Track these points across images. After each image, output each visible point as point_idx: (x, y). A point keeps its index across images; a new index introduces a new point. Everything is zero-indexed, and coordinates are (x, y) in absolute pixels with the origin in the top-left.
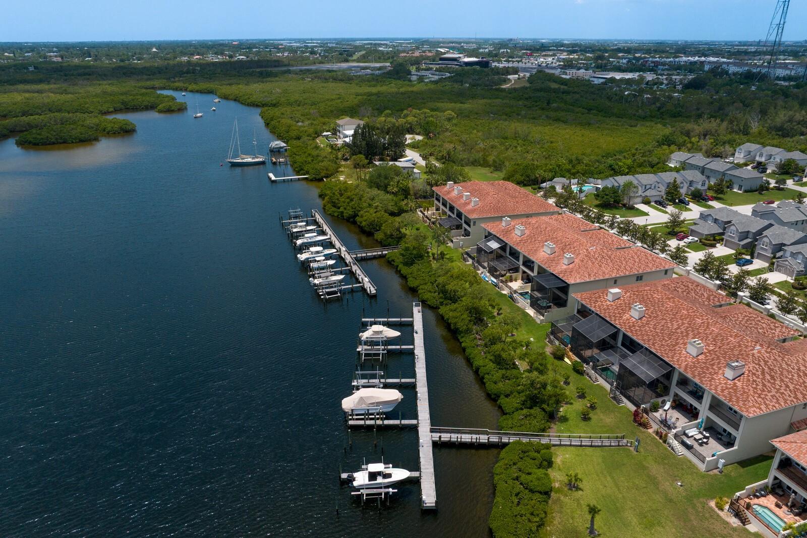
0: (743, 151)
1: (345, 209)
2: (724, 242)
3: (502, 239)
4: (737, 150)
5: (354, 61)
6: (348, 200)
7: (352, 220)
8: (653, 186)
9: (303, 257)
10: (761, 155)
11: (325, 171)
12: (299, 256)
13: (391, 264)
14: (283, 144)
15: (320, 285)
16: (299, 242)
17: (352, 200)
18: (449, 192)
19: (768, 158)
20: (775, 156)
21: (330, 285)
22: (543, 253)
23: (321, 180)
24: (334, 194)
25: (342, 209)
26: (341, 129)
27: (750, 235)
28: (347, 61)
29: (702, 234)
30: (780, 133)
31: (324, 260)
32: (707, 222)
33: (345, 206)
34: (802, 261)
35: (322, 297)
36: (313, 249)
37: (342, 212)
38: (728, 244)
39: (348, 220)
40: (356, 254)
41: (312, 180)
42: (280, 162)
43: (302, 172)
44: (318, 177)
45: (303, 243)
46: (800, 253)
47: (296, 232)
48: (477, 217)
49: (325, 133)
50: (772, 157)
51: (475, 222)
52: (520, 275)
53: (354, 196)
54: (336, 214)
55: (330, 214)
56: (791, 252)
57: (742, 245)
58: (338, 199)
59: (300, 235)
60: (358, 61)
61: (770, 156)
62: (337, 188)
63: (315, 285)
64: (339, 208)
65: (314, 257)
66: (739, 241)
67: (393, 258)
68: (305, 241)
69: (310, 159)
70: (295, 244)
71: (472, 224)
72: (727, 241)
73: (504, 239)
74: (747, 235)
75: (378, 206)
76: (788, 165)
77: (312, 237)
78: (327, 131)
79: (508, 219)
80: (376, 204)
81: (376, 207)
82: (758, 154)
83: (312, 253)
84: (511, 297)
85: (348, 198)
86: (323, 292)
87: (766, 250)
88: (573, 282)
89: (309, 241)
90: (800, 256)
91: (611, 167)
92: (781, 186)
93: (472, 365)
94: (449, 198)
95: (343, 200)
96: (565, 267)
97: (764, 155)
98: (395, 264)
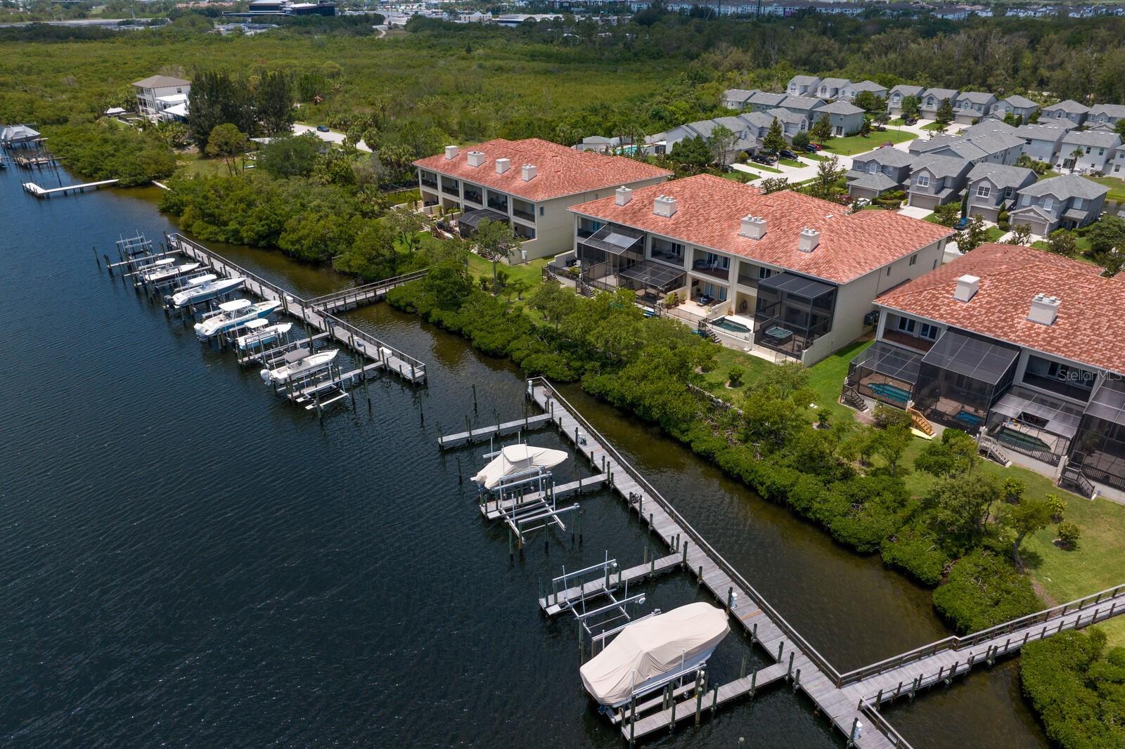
0: (798, 87)
1: (242, 224)
2: (909, 199)
3: (633, 226)
4: (789, 86)
5: (96, 16)
6: (243, 206)
7: (262, 243)
8: (743, 134)
9: (208, 326)
10: (824, 90)
11: (153, 166)
12: (197, 326)
13: (405, 312)
14: (32, 132)
15: (289, 382)
16: (180, 298)
17: (250, 204)
18: (455, 166)
19: (833, 93)
20: (844, 89)
21: (313, 378)
22: (741, 239)
23: (148, 184)
24: (205, 197)
25: (233, 226)
26: (147, 97)
27: (949, 183)
28: (84, 17)
29: (874, 192)
30: (807, 68)
31: (266, 326)
32: (868, 173)
33: (240, 219)
34: (1053, 207)
35: (309, 407)
36: (229, 306)
37: (236, 232)
38: (917, 202)
39: (253, 245)
40: (325, 305)
41: (127, 187)
42: (38, 164)
43: (100, 173)
44: (141, 179)
45: (189, 300)
46: (1050, 195)
47: (158, 281)
48: (546, 198)
49: (111, 111)
50: (840, 92)
51: (542, 209)
52: (687, 290)
53: (253, 196)
54: (222, 238)
55: (208, 240)
56: (1032, 197)
57: (943, 200)
58: (218, 207)
59: (172, 284)
60: (104, 15)
61: (836, 91)
62: (207, 187)
63: (275, 383)
64: (226, 224)
65: (242, 323)
66: (937, 193)
67: (409, 300)
68: (194, 294)
69: (109, 148)
70: (172, 304)
71: (537, 213)
72: (914, 196)
73: (639, 227)
74: (944, 183)
75: (319, 206)
76: (866, 99)
77: (207, 283)
78: (114, 107)
79: (627, 190)
80: (315, 203)
81: (318, 209)
82: (819, 89)
83: (228, 315)
84: (704, 334)
85: (241, 200)
86: (301, 395)
87: (986, 201)
88: (846, 281)
89: (202, 292)
90: (1050, 202)
91: (657, 116)
92: (882, 126)
93: (755, 490)
94: (462, 175)
95: (231, 206)
96: (808, 256)
97: (828, 90)
98: (422, 310)
